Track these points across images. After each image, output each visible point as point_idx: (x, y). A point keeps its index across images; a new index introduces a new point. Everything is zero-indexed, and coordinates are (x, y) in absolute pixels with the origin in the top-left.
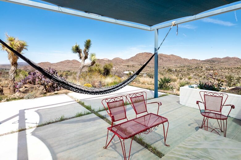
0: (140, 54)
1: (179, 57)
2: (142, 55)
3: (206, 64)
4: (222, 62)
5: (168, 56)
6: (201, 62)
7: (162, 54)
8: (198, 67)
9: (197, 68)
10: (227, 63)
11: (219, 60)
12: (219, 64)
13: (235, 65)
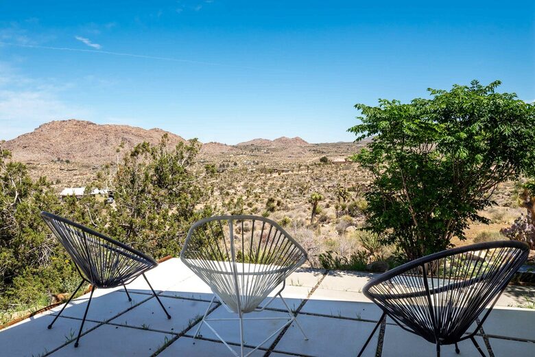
0: (52, 126)
1: (175, 136)
2: (62, 127)
3: (242, 154)
4: (275, 150)
5: (145, 132)
6: (231, 150)
7: (128, 127)
8: (226, 164)
9: (224, 166)
10: (284, 152)
11: (266, 144)
12: (270, 155)
13: (299, 157)
